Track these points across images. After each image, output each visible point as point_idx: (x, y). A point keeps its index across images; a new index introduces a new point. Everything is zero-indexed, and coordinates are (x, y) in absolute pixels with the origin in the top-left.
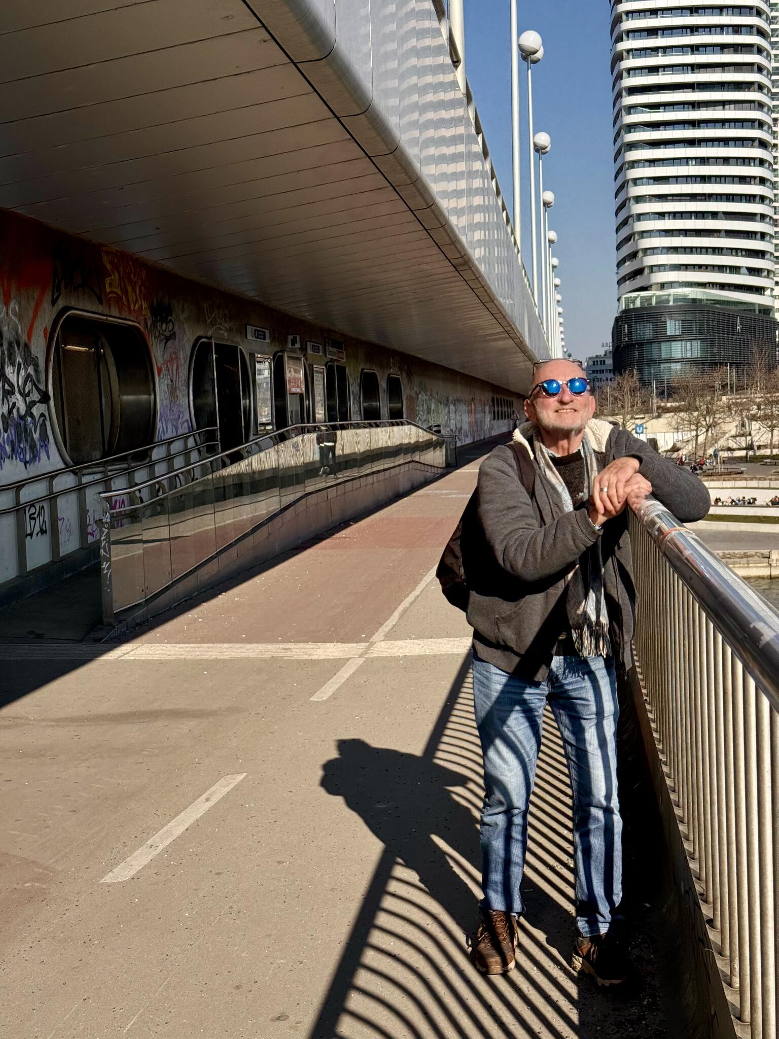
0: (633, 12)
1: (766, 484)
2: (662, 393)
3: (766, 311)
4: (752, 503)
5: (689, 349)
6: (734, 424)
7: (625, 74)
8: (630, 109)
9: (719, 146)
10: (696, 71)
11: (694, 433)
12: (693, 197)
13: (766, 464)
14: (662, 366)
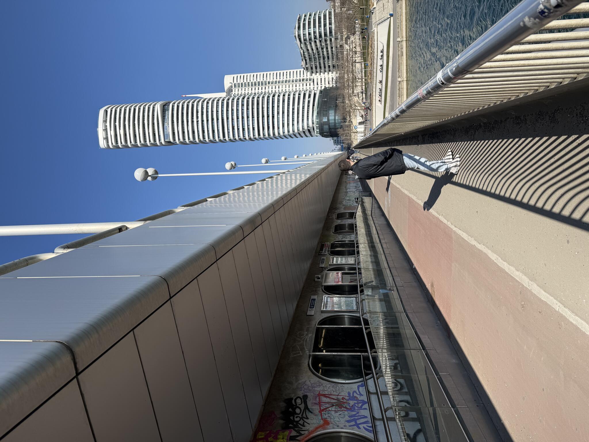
0: (238, 135)
1: (374, 86)
2: (345, 121)
3: (321, 92)
4: (381, 90)
5: (332, 113)
6: (355, 98)
7: (255, 137)
8: (264, 135)
9: (274, 109)
10: (254, 116)
11: (357, 111)
12: (288, 115)
13: (368, 87)
14: (336, 122)
